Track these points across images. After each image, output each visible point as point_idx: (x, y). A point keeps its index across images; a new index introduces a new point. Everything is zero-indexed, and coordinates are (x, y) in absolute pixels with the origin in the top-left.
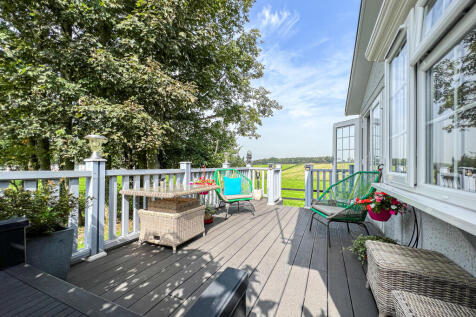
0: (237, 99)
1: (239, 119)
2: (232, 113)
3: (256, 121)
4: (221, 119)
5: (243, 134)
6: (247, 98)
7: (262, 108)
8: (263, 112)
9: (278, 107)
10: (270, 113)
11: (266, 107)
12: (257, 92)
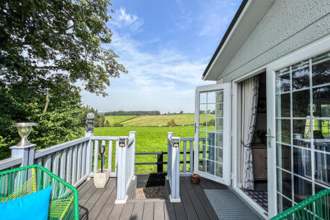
0: (85, 56)
1: (88, 76)
2: (80, 69)
3: (105, 80)
4: (66, 73)
5: (92, 91)
6: (95, 57)
7: (109, 69)
8: (111, 72)
9: (125, 71)
10: (117, 75)
11: (114, 69)
12: (107, 53)
